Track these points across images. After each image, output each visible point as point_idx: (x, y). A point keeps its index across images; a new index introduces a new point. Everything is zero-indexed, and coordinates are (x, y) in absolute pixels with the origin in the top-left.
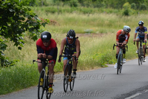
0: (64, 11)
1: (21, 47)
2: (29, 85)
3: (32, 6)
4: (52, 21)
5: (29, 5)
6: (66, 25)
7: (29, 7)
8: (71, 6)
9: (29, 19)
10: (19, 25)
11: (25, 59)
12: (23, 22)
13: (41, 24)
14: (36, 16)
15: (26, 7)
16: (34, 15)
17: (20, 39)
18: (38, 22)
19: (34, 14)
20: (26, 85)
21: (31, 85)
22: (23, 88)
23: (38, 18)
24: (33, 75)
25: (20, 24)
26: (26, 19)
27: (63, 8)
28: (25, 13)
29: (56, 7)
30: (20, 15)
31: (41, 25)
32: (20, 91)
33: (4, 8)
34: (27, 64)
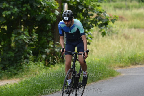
0: (132, 7)
1: (89, 42)
2: (97, 79)
3: (101, 2)
4: (120, 17)
5: (97, 1)
6: (134, 20)
7: (98, 4)
8: (139, 2)
9: (97, 16)
10: (88, 22)
11: (93, 54)
12: (91, 18)
13: (110, 20)
14: (105, 12)
15: (94, 3)
16: (103, 12)
17: (88, 34)
18: (107, 19)
19: (103, 10)
20: (95, 79)
21: (100, 79)
22: (92, 82)
23: (106, 15)
24: (101, 69)
25: (89, 20)
26: (95, 15)
27: (130, 4)
28: (94, 10)
29: (124, 3)
30: (89, 11)
31: (110, 22)
32: (89, 84)
33: (74, 4)
34: (96, 59)
